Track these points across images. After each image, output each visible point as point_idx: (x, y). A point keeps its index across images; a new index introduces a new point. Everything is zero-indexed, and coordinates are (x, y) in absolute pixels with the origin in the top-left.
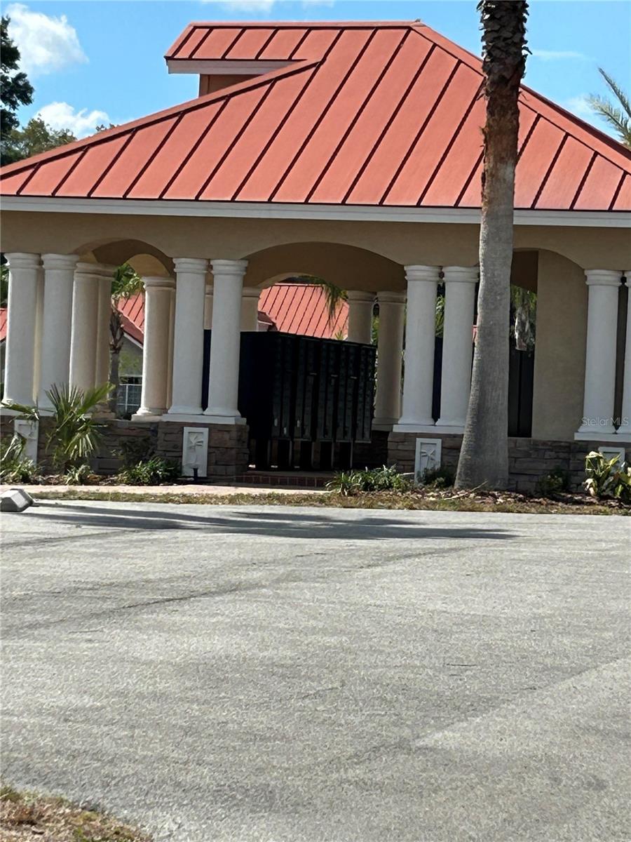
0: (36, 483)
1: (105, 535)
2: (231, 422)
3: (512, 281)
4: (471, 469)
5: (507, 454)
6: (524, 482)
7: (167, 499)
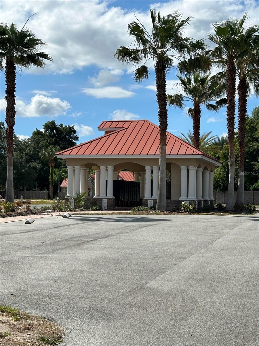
0: (73, 211)
1: (84, 223)
2: (112, 198)
3: (166, 169)
4: (159, 206)
5: (166, 203)
6: (169, 208)
7: (98, 214)
